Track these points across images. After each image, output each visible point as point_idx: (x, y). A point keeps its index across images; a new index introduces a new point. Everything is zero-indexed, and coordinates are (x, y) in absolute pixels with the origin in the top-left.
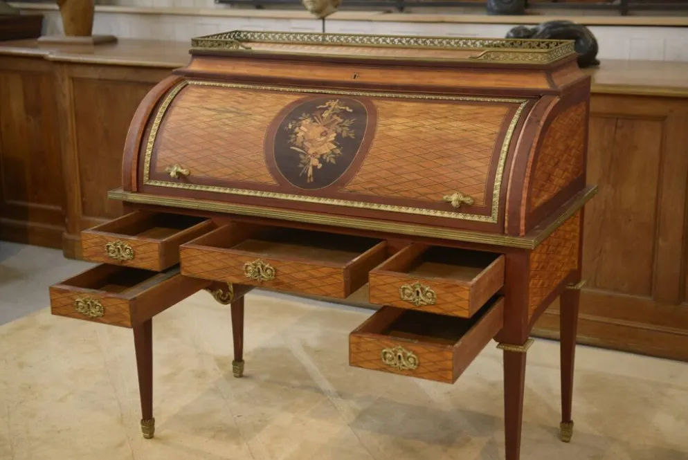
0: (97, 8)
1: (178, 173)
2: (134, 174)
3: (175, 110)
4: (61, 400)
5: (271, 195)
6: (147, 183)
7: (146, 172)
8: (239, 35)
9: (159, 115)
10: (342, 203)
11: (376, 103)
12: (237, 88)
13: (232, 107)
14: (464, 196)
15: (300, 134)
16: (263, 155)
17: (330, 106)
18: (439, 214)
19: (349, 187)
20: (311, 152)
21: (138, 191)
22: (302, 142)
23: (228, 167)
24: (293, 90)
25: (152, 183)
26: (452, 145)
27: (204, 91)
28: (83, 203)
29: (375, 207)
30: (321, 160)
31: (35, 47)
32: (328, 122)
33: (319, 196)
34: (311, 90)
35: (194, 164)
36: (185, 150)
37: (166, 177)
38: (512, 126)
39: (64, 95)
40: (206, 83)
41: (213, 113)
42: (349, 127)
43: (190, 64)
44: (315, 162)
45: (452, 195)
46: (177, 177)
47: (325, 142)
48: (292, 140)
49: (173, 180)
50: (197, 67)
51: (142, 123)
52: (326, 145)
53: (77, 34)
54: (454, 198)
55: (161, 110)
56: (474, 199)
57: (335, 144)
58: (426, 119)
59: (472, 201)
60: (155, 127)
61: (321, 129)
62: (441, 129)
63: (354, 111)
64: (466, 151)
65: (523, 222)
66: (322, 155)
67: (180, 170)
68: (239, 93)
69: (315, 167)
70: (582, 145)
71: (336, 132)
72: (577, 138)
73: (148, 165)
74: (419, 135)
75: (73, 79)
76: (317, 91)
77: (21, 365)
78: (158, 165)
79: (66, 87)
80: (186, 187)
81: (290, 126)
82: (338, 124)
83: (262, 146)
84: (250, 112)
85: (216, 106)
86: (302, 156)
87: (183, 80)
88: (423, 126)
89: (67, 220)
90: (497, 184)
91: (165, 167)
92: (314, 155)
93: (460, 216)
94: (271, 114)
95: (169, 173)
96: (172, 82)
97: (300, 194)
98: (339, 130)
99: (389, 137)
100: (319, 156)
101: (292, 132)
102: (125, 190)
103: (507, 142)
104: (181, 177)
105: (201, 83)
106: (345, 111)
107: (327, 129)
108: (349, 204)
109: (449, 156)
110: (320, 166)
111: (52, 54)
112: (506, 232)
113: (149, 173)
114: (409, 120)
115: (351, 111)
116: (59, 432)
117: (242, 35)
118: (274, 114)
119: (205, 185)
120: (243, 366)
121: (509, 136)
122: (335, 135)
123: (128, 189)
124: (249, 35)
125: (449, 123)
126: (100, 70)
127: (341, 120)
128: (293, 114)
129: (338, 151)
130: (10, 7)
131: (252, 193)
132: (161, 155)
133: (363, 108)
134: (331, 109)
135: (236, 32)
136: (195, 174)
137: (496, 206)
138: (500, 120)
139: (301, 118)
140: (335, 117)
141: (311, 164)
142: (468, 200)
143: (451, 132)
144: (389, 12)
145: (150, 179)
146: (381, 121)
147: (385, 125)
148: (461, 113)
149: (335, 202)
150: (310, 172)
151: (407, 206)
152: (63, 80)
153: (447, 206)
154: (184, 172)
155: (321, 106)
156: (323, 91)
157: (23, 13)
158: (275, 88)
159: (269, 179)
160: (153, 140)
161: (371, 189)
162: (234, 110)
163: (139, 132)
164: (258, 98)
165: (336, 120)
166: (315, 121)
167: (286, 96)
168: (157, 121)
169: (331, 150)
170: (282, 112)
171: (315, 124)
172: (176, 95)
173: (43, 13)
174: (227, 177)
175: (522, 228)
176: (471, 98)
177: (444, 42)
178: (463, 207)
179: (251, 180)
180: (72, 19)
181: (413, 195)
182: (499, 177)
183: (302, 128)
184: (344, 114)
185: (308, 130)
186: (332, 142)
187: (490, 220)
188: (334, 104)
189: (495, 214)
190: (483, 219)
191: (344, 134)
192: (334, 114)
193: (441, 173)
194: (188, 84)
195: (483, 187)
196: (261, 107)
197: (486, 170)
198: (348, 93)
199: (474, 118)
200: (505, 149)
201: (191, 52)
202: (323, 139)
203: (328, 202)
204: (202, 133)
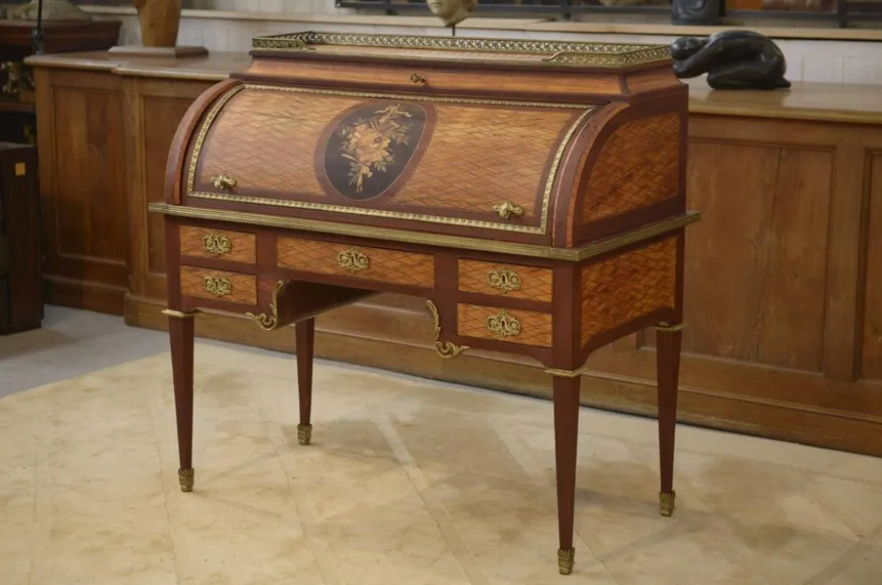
0: (185, 13)
1: (223, 183)
2: (177, 185)
3: (227, 115)
4: (94, 455)
5: (319, 207)
6: (191, 195)
7: (190, 182)
8: (313, 37)
9: (208, 120)
10: (390, 215)
11: (438, 108)
12: (296, 92)
13: (287, 112)
14: (514, 206)
15: (353, 141)
16: (312, 162)
17: (389, 111)
18: (488, 225)
19: (399, 197)
20: (362, 159)
21: (181, 204)
22: (354, 150)
23: (275, 176)
24: (355, 94)
25: (196, 195)
26: (507, 152)
27: (259, 95)
28: (151, 255)
29: (424, 218)
30: (372, 168)
31: (105, 59)
32: (382, 128)
33: (368, 207)
34: (373, 95)
35: (241, 173)
36: (232, 158)
37: (210, 188)
38: (571, 131)
39: (133, 118)
40: (264, 87)
41: (265, 118)
42: (405, 133)
43: (250, 66)
44: (365, 170)
45: (501, 205)
46: (222, 187)
47: (377, 148)
48: (344, 147)
49: (217, 191)
50: (256, 69)
51: (189, 129)
52: (378, 152)
53: (158, 44)
54: (503, 208)
55: (211, 115)
56: (524, 209)
57: (389, 152)
58: (484, 125)
59: (521, 211)
60: (202, 133)
61: (375, 135)
62: (499, 135)
63: (412, 118)
64: (522, 157)
65: (569, 233)
66: (373, 163)
67: (226, 180)
68: (297, 98)
69: (365, 176)
70: (676, 163)
71: (391, 138)
72: (664, 153)
73: (192, 175)
74: (475, 142)
75: (146, 98)
76: (380, 95)
77: (56, 423)
78: (204, 174)
79: (135, 108)
80: (232, 199)
81: (344, 132)
82: (393, 130)
83: (312, 153)
84: (303, 118)
85: (269, 111)
86: (352, 164)
87: (238, 83)
88: (481, 132)
89: (130, 277)
90: (547, 192)
91: (211, 176)
92: (365, 163)
93: (509, 228)
94: (326, 120)
95: (213, 183)
96: (227, 86)
97: (348, 205)
98: (394, 137)
99: (444, 143)
100: (370, 164)
101: (346, 138)
102: (167, 203)
103: (562, 148)
104: (227, 188)
105: (258, 87)
106: (404, 116)
107: (380, 135)
108: (397, 215)
109: (503, 164)
110: (370, 174)
111: (122, 67)
112: (553, 244)
113: (194, 184)
114: (468, 126)
115: (410, 116)
116: (89, 481)
117: (316, 37)
118: (329, 120)
119: (252, 196)
120: (310, 431)
121: (565, 142)
122: (389, 141)
123: (171, 201)
124: (324, 36)
125: (509, 129)
126: (176, 86)
127: (397, 126)
128: (349, 120)
129: (390, 159)
130: (80, 11)
131: (299, 205)
132: (206, 163)
133: (423, 113)
134: (389, 114)
135: (310, 33)
136: (241, 184)
137: (544, 217)
138: (560, 127)
139: (356, 124)
140: (393, 123)
141: (361, 172)
142: (517, 210)
143: (508, 138)
144: (553, 20)
145: (194, 190)
146: (439, 127)
147: (442, 131)
148: (523, 118)
149: (384, 214)
150: (360, 181)
151: (456, 217)
152: (133, 98)
153: (495, 217)
154: (230, 182)
155: (380, 111)
156: (386, 96)
157: (96, 19)
158: (336, 92)
159: (318, 190)
160: (199, 147)
161: (421, 200)
162: (287, 115)
163: (185, 138)
164: (316, 103)
165: (392, 126)
166: (370, 127)
167: (344, 101)
168: (205, 126)
169: (384, 158)
170: (339, 117)
171: (370, 130)
172: (229, 99)
173: (121, 18)
174: (275, 187)
175: (569, 239)
176: (539, 104)
177: (534, 45)
178: (513, 218)
179: (299, 191)
180: (152, 25)
181: (464, 205)
182: (549, 185)
183: (356, 134)
184: (402, 119)
185: (363, 136)
186: (385, 149)
187: (539, 231)
188: (393, 109)
189: (544, 225)
190: (532, 230)
191: (398, 141)
192: (392, 119)
193: (493, 181)
194: (244, 88)
195: (534, 195)
196: (317, 113)
197: (538, 178)
198: (412, 98)
199: (533, 124)
200: (559, 155)
201: (251, 53)
202: (376, 145)
203: (377, 213)
204: (250, 139)
